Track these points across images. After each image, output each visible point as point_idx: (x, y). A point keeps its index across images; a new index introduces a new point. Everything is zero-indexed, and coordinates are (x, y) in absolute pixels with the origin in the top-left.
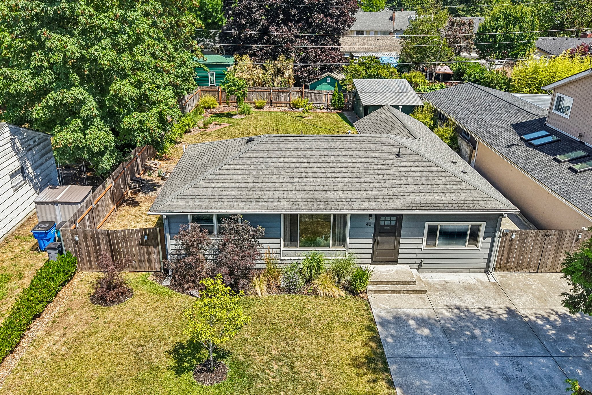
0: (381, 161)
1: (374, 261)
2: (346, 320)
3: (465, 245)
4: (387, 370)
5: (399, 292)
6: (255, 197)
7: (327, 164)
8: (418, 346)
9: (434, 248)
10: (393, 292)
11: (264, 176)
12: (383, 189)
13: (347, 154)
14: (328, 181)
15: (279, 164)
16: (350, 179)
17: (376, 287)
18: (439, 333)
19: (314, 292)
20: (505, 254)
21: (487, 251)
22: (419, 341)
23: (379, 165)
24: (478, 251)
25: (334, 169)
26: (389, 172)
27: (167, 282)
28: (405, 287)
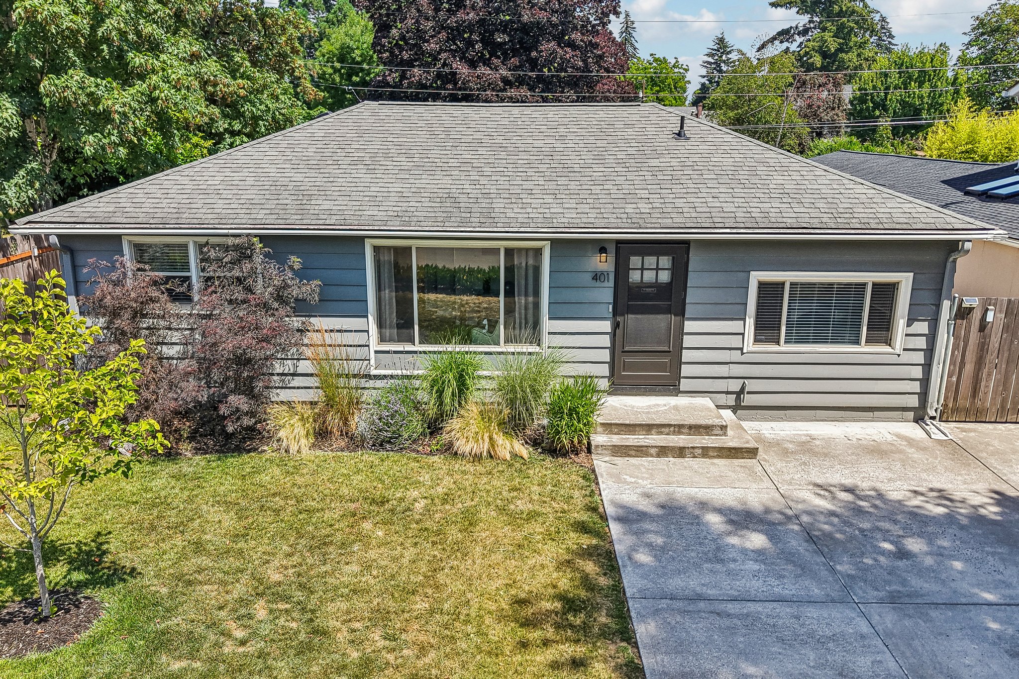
0: (636, 145)
3: (857, 342)
5: (681, 452)
6: (299, 202)
7: (502, 149)
8: (729, 573)
9: (774, 348)
10: (663, 451)
11: (337, 167)
12: (637, 191)
13: (554, 134)
14: (498, 178)
15: (379, 147)
16: (555, 174)
17: (616, 439)
18: (797, 544)
20: (969, 368)
21: (920, 358)
22: (735, 561)
23: (631, 151)
24: (895, 359)
25: (517, 157)
26: (655, 162)
28: (698, 439)
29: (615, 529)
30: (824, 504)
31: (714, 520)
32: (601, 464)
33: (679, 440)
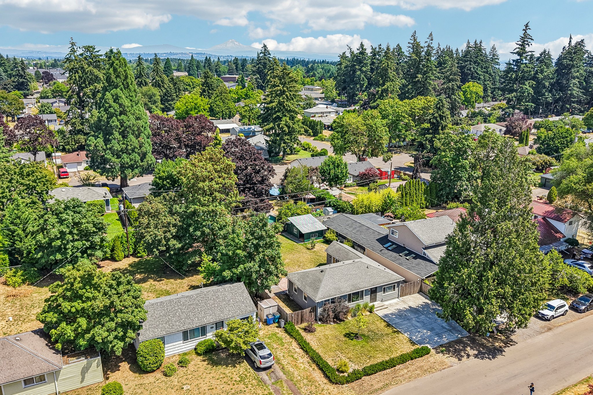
1: (372, 302)
2: (376, 319)
3: (392, 291)
4: (393, 326)
6: (340, 290)
9: (385, 294)
11: (337, 283)
12: (370, 280)
14: (355, 281)
15: (338, 278)
16: (360, 278)
17: (376, 309)
18: (398, 316)
20: (402, 291)
22: (394, 318)
24: (396, 292)
25: (353, 276)
26: (368, 274)
27: (319, 323)
28: (383, 308)
29: (384, 318)
30: (397, 311)
31: (390, 315)
32: (376, 312)
33: (381, 308)
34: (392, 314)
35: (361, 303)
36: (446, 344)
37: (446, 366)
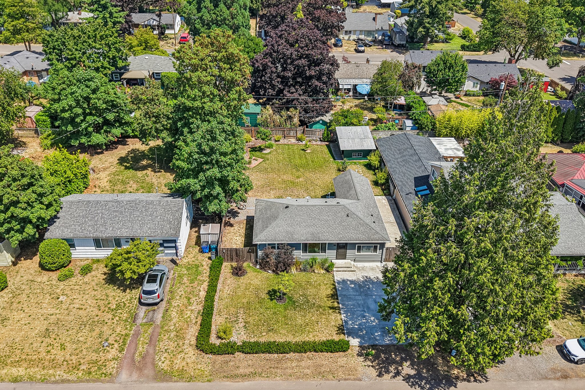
0: (340, 218)
1: (337, 259)
2: (325, 282)
3: (372, 252)
4: (337, 299)
5: (345, 271)
6: (291, 236)
8: (349, 292)
9: (360, 253)
10: (343, 271)
11: (294, 226)
12: (340, 232)
15: (300, 220)
17: (337, 269)
18: (357, 287)
19: (314, 271)
20: (388, 256)
21: (381, 254)
22: (350, 289)
23: (340, 220)
24: (377, 255)
26: (343, 224)
27: (258, 267)
28: (348, 269)
29: (336, 284)
30: (362, 279)
31: (349, 282)
32: (335, 273)
33: (345, 269)
34: (352, 282)
35: (320, 256)
36: (382, 346)
37: (352, 377)
